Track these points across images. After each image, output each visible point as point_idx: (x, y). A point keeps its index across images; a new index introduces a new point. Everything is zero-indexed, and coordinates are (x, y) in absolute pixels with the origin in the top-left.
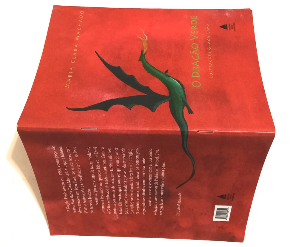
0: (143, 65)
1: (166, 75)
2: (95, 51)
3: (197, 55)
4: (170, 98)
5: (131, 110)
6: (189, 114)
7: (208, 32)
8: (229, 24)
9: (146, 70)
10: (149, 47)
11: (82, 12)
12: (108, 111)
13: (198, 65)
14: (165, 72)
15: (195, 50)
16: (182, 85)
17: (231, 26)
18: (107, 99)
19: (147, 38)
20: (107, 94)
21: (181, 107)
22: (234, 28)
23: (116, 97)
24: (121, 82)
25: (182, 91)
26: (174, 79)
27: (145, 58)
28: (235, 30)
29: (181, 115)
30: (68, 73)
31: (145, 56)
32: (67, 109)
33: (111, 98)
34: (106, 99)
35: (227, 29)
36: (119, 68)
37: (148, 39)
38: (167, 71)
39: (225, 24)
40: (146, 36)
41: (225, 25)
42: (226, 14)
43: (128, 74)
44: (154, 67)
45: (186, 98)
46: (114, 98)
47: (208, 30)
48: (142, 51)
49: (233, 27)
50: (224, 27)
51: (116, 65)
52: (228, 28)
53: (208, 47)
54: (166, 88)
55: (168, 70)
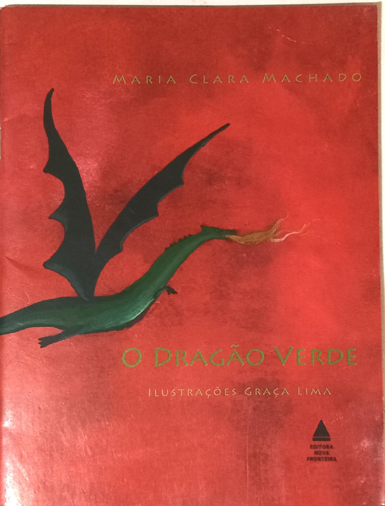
0: (190, 235)
1: (160, 290)
2: (228, 125)
3: (226, 362)
4: (85, 299)
5: (49, 218)
6: (39, 339)
7: (303, 391)
8: (332, 447)
9: (174, 243)
10: (248, 247)
11: (356, 77)
12: (45, 174)
13: (193, 362)
14: (169, 287)
15: (244, 357)
16: (130, 324)
17: (326, 450)
18: (80, 168)
19: (277, 240)
20: (96, 165)
21: (62, 323)
22: (319, 459)
23: (87, 185)
24: (135, 191)
25: (109, 324)
26: (146, 306)
27: (213, 239)
28: (311, 459)
29: (34, 322)
30: (159, 75)
31: (219, 239)
32: (49, 90)
33: (83, 175)
34: (78, 165)
35: (314, 440)
36: (180, 182)
37: (274, 243)
38: (171, 291)
39: (331, 437)
40: (283, 239)
41: (329, 436)
42: (365, 441)
43: (160, 204)
44: (186, 262)
45: (86, 333)
46: (84, 180)
47: (310, 391)
48: (234, 232)
49: (323, 456)
50: (321, 433)
51: (186, 174)
52: (317, 443)
53: (253, 390)
54: (118, 291)
55: (174, 292)
